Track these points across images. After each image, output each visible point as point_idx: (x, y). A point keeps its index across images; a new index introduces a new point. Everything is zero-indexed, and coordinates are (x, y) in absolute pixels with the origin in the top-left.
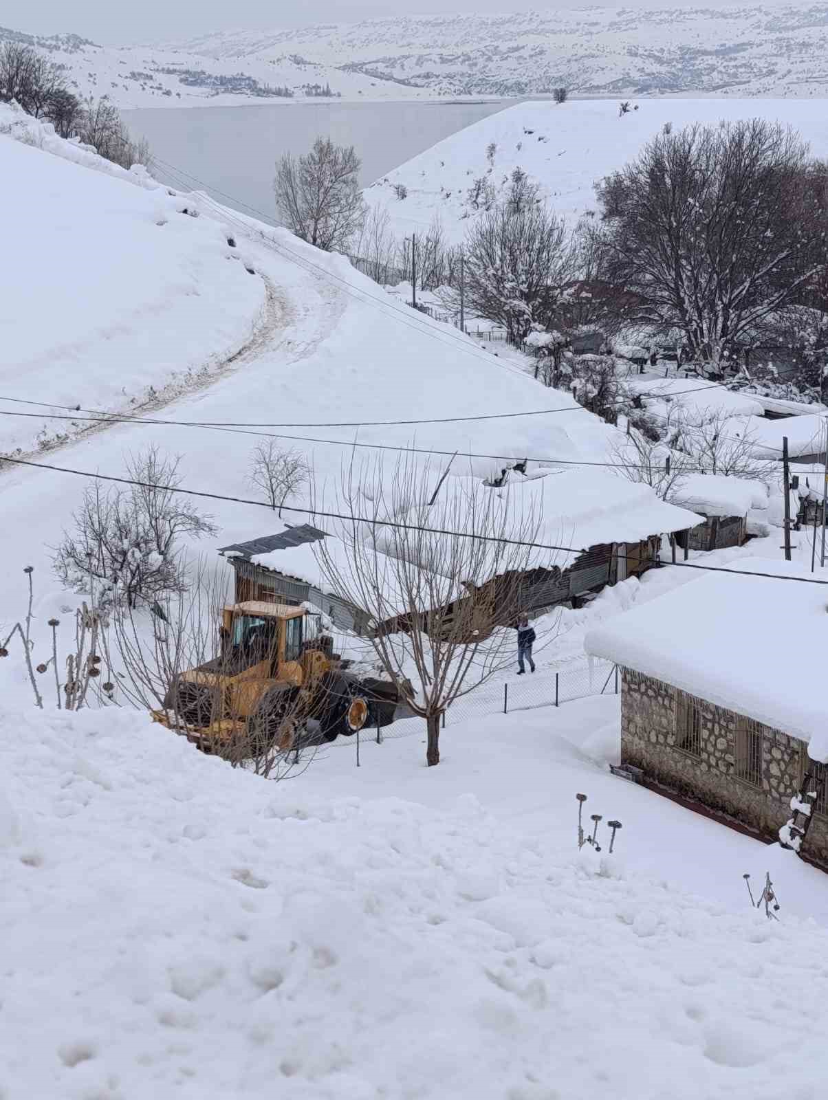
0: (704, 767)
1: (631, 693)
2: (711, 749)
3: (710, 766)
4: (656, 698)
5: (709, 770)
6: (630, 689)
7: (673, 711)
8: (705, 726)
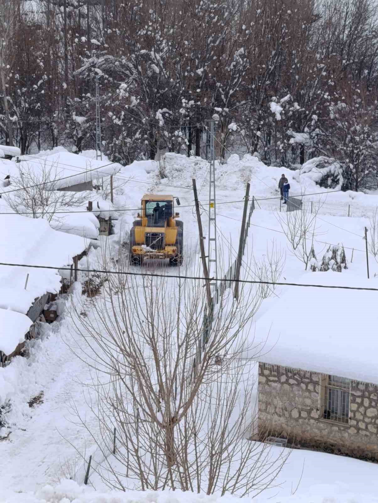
0: (352, 431)
1: (270, 383)
2: (359, 416)
3: (358, 429)
4: (298, 385)
5: (358, 432)
6: (268, 381)
7: (318, 393)
8: (354, 401)
